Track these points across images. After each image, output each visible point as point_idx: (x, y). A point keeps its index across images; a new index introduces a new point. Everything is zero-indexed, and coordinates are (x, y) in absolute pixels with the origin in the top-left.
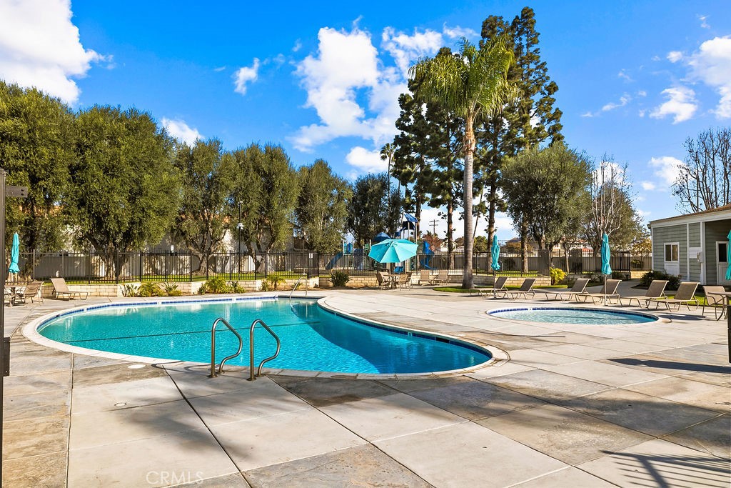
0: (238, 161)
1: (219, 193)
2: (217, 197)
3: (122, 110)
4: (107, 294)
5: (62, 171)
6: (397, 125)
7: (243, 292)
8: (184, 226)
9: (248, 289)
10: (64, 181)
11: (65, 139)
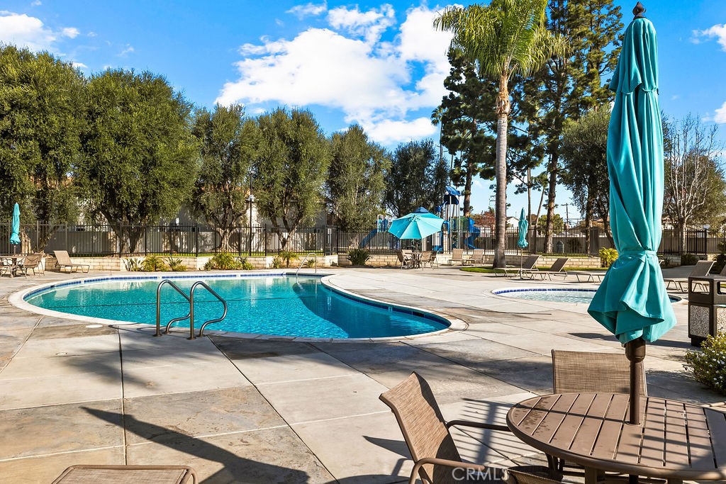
0: (262, 128)
1: (240, 163)
2: (238, 167)
3: (136, 74)
4: (110, 268)
5: (74, 141)
6: (446, 84)
7: (251, 268)
8: (203, 199)
9: (257, 266)
10: (74, 150)
11: (76, 106)
